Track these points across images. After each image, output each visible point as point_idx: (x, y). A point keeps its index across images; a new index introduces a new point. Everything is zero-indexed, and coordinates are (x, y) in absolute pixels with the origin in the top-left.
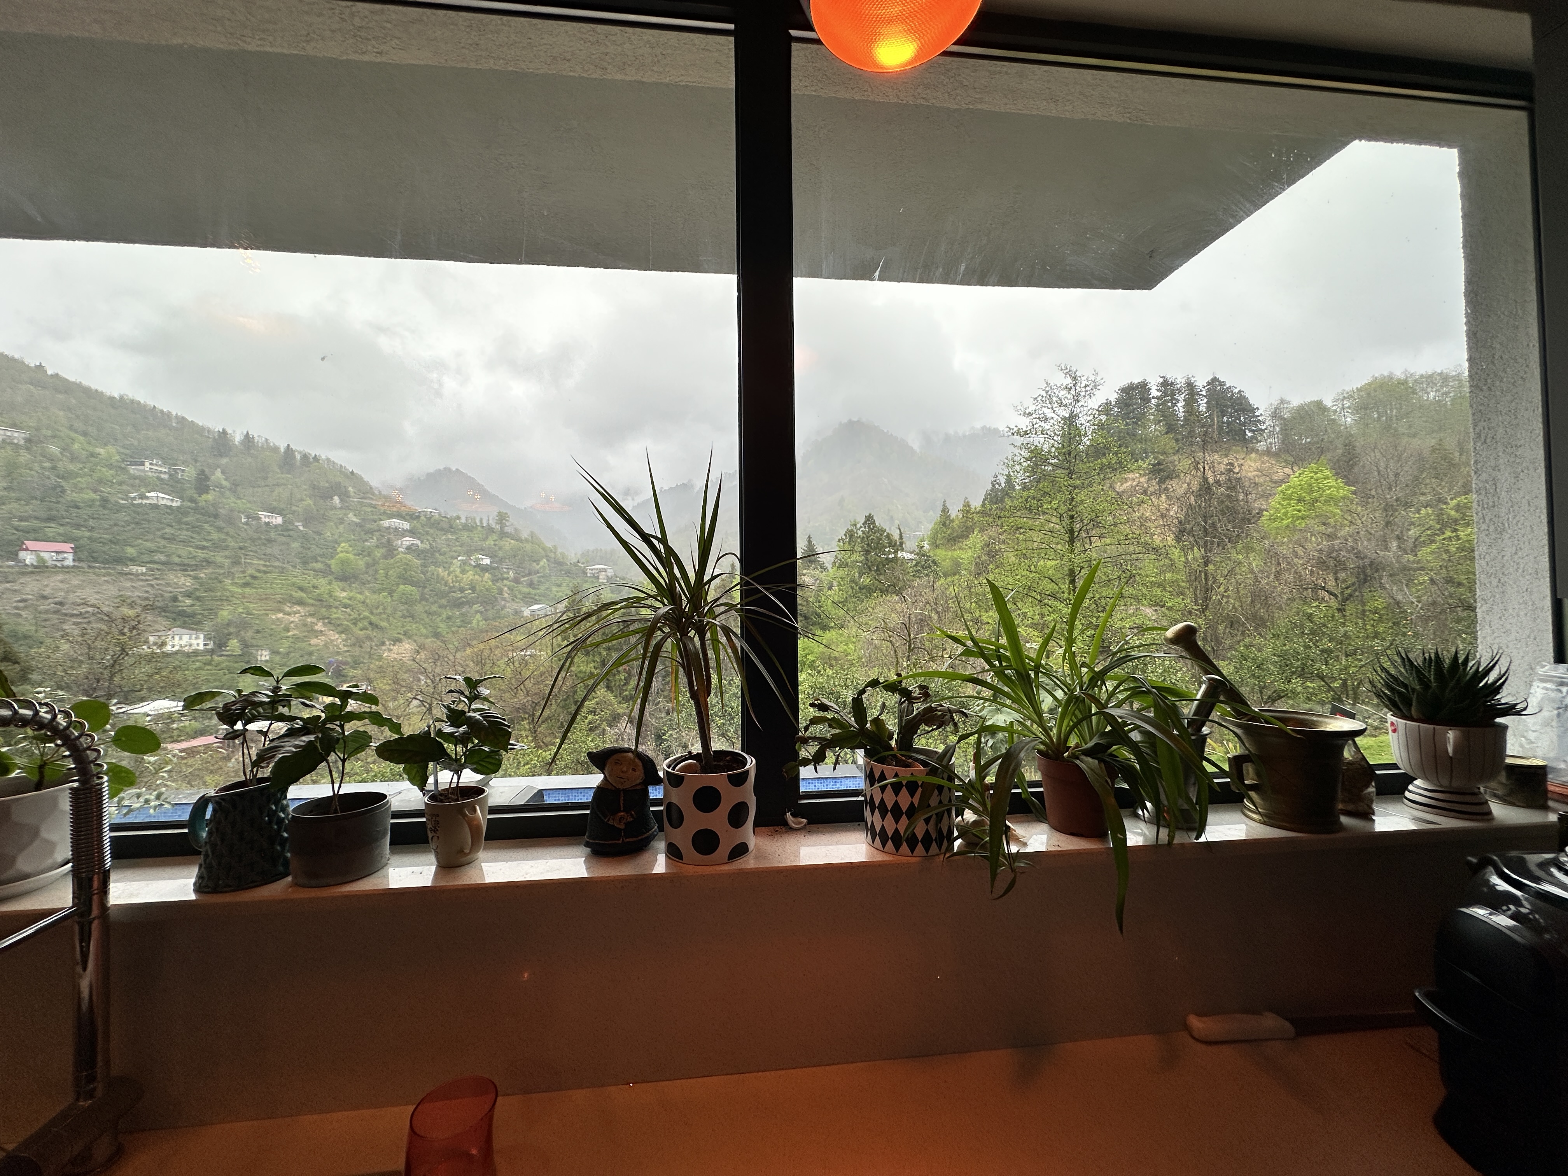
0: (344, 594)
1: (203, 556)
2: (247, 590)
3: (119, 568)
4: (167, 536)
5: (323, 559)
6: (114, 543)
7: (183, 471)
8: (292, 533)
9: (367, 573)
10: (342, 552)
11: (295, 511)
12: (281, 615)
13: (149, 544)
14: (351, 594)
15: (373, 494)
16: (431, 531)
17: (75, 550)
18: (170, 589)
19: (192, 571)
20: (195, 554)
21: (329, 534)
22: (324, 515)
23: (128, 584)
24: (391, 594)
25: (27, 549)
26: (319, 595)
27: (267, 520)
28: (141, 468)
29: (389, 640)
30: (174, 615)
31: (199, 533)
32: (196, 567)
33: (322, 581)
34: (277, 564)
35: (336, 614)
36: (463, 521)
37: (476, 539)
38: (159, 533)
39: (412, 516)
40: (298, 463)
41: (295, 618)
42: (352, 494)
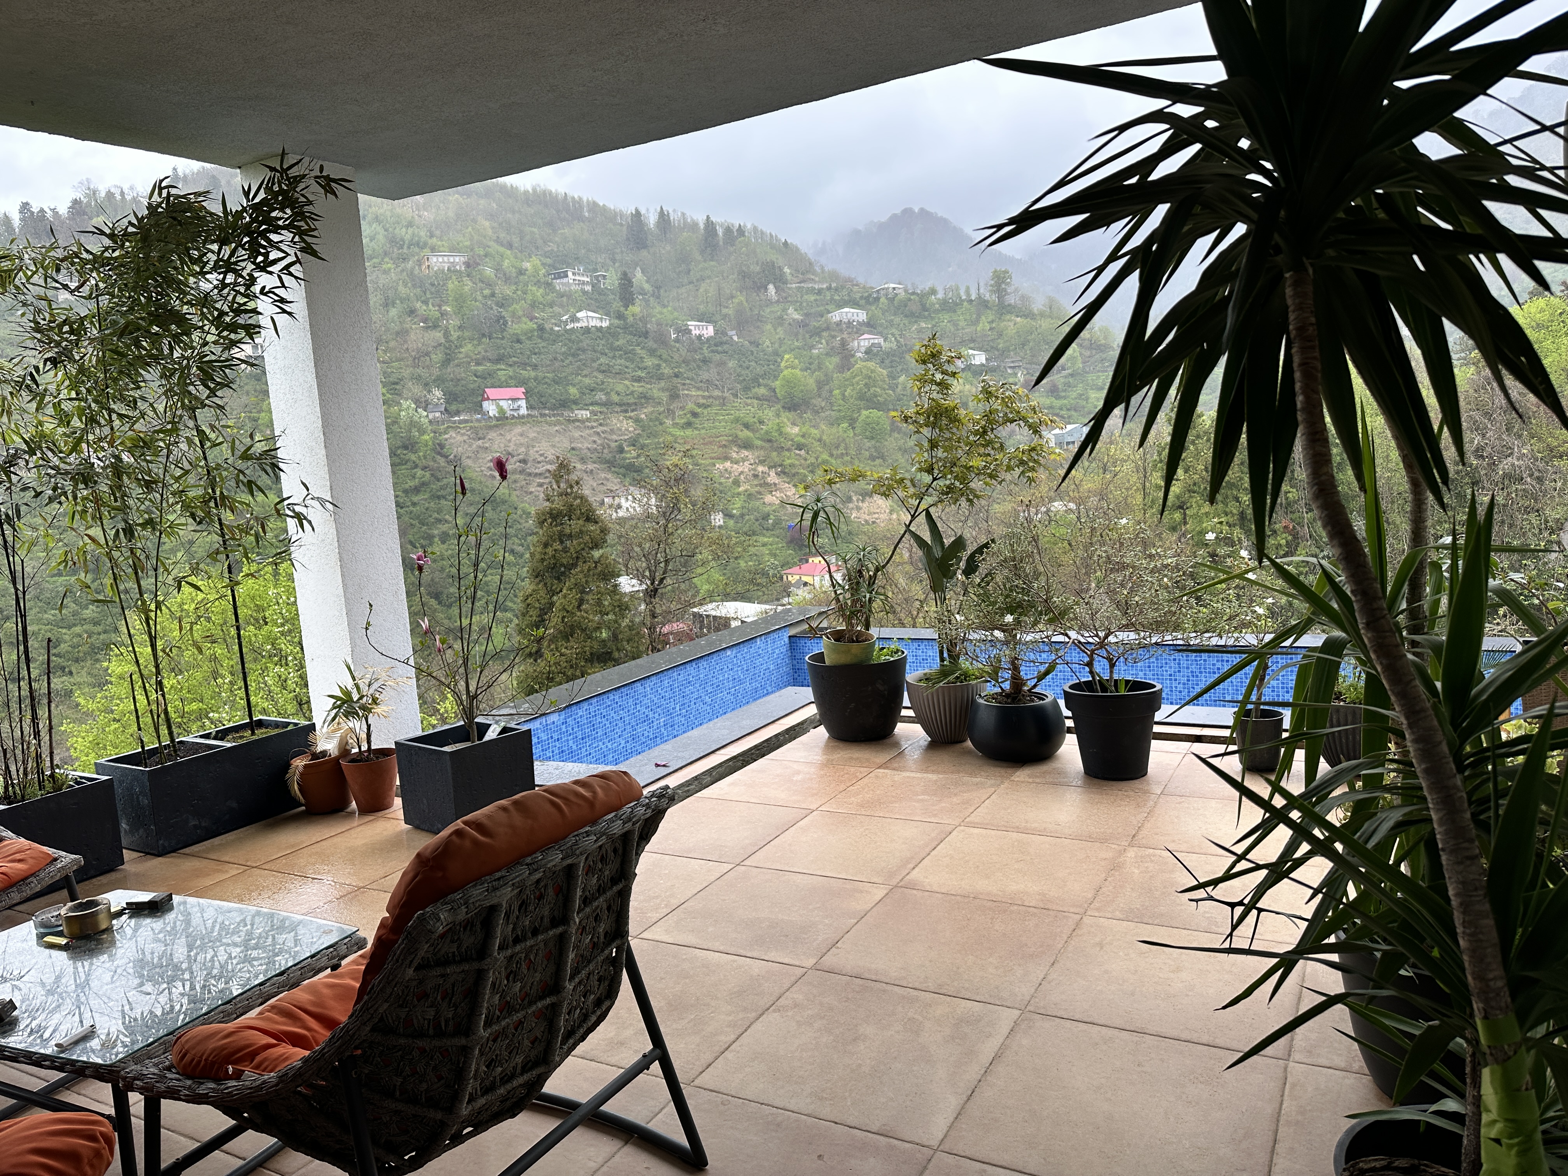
0: (796, 430)
1: (641, 389)
2: (689, 432)
3: (566, 414)
4: (603, 368)
5: (765, 382)
6: (557, 383)
7: (604, 276)
8: (725, 347)
9: (819, 396)
10: (787, 367)
11: (726, 315)
12: (728, 464)
13: (587, 381)
14: (804, 430)
15: (814, 273)
16: (897, 320)
17: (528, 394)
18: (615, 437)
19: (633, 411)
20: (632, 388)
21: (768, 343)
22: (759, 314)
23: (577, 434)
24: (852, 426)
25: (488, 399)
26: (767, 433)
27: (698, 332)
28: (565, 280)
29: (856, 493)
30: (622, 470)
31: (632, 361)
32: (635, 407)
33: (769, 414)
34: (717, 393)
35: (790, 459)
36: (940, 295)
37: (962, 324)
38: (595, 365)
39: (868, 300)
40: (721, 243)
41: (746, 467)
42: (789, 277)
